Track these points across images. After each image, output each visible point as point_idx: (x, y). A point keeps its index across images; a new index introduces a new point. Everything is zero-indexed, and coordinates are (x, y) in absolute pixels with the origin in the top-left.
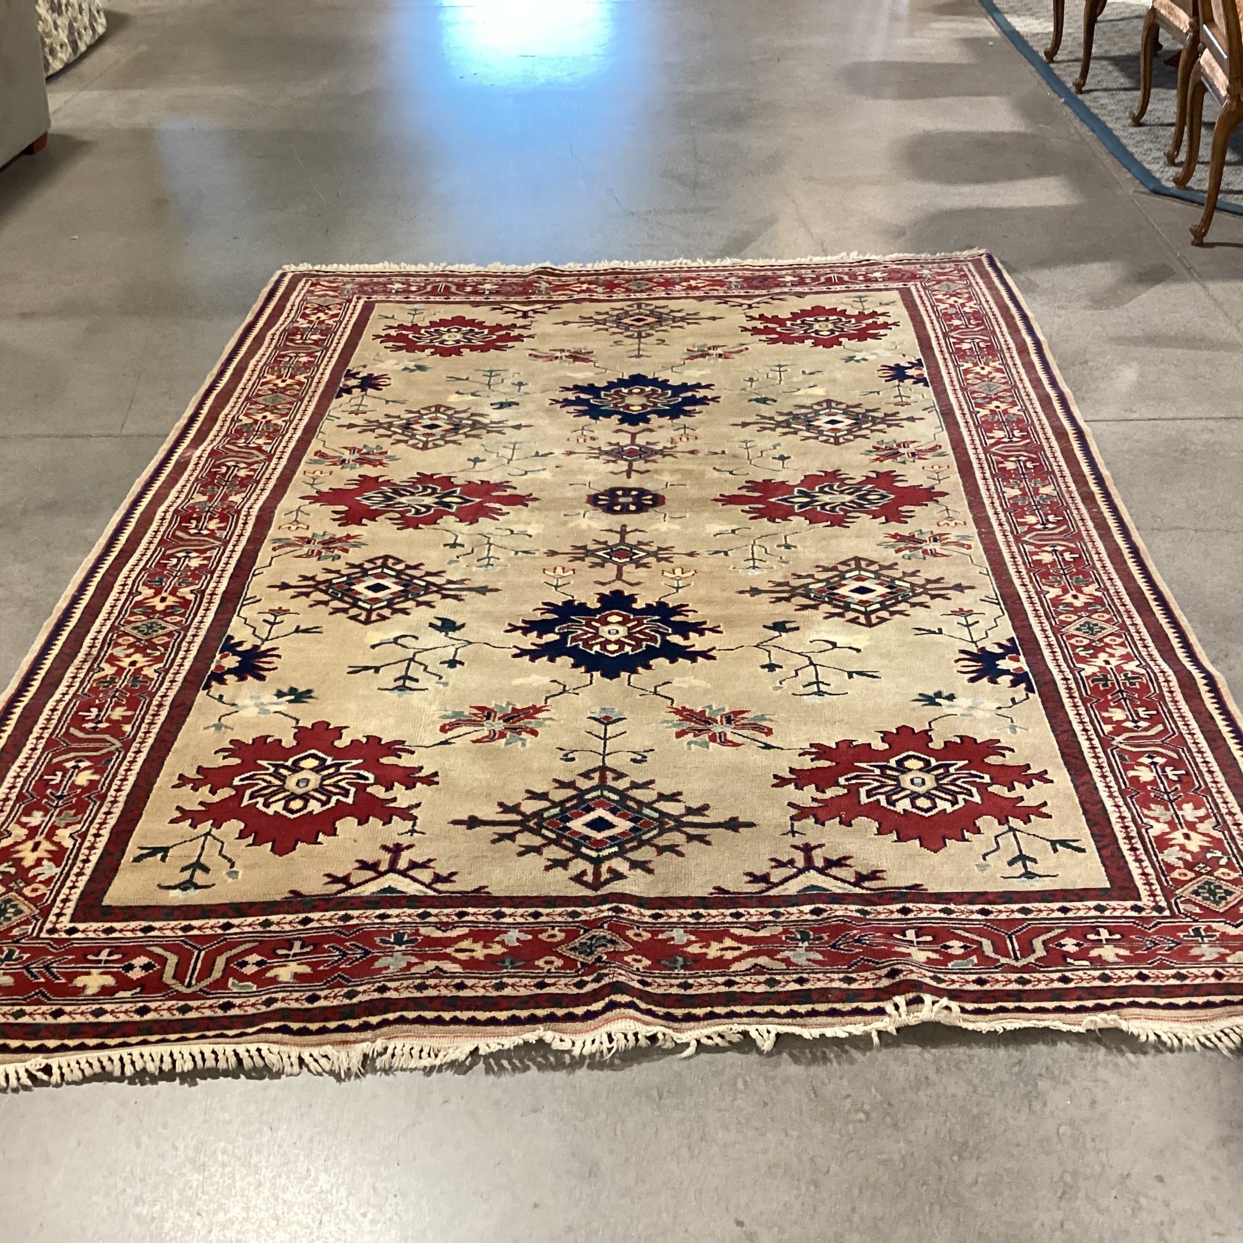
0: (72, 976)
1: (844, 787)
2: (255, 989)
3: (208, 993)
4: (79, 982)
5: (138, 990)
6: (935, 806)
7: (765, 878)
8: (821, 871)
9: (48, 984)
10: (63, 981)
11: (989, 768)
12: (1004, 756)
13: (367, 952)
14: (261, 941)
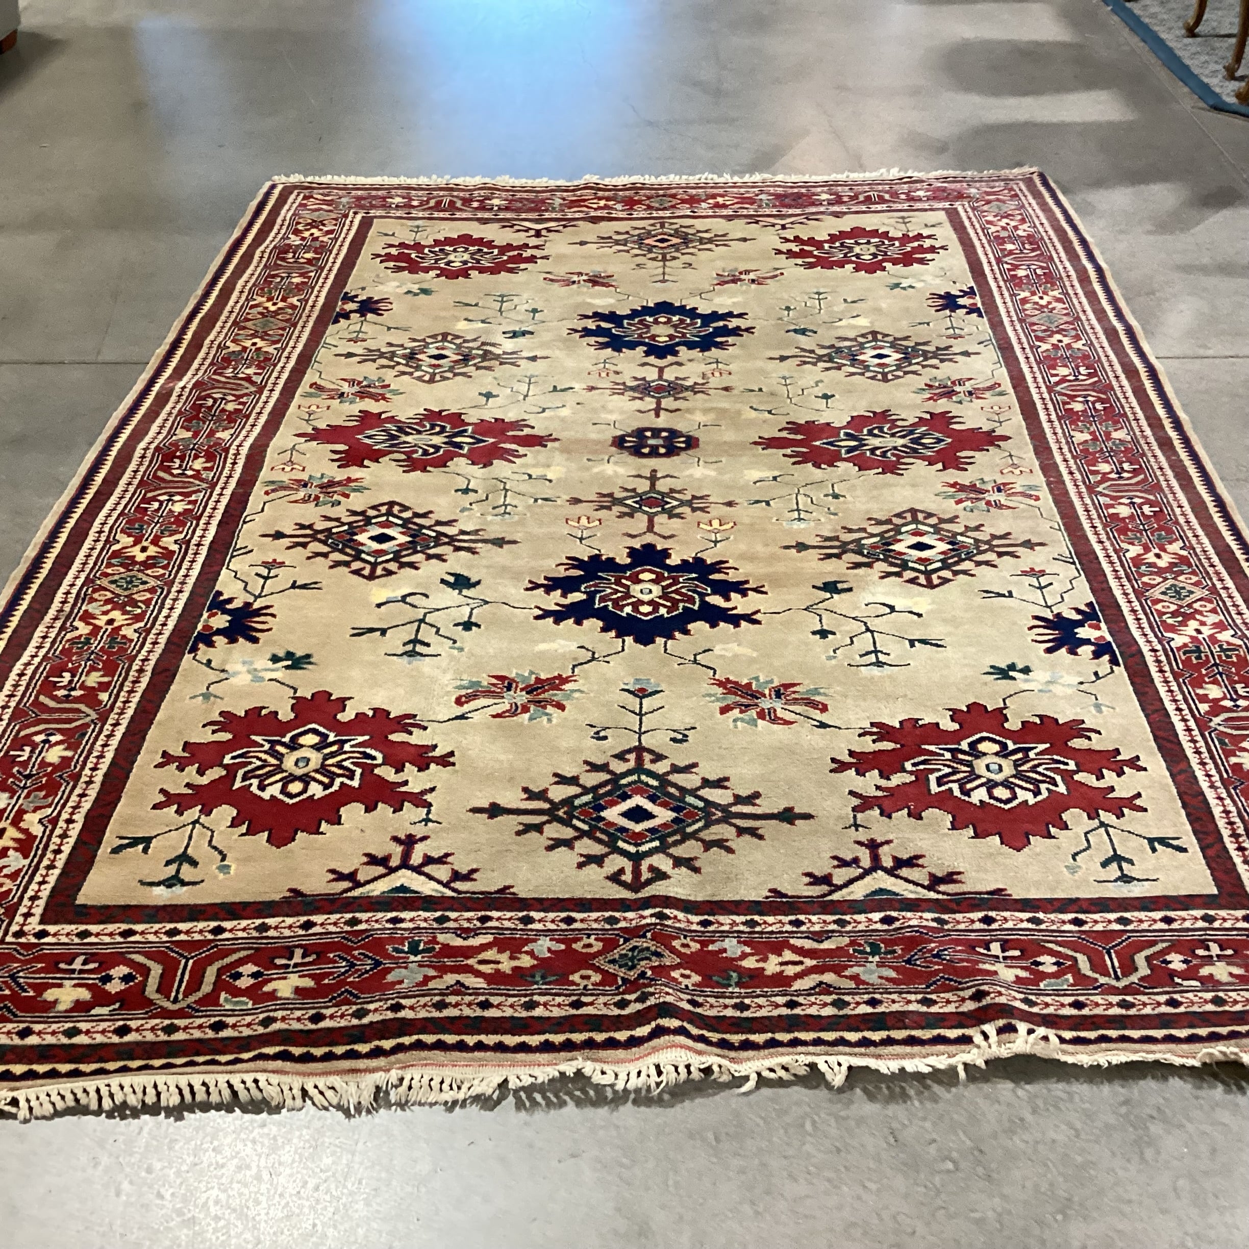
0: (41, 988)
1: (911, 773)
2: (250, 1006)
3: (198, 1011)
4: (50, 995)
5: (117, 1005)
6: (1015, 797)
7: (826, 880)
8: (890, 872)
9: (14, 997)
10: (31, 994)
11: (1074, 753)
12: (1089, 739)
13: (377, 963)
14: (256, 949)
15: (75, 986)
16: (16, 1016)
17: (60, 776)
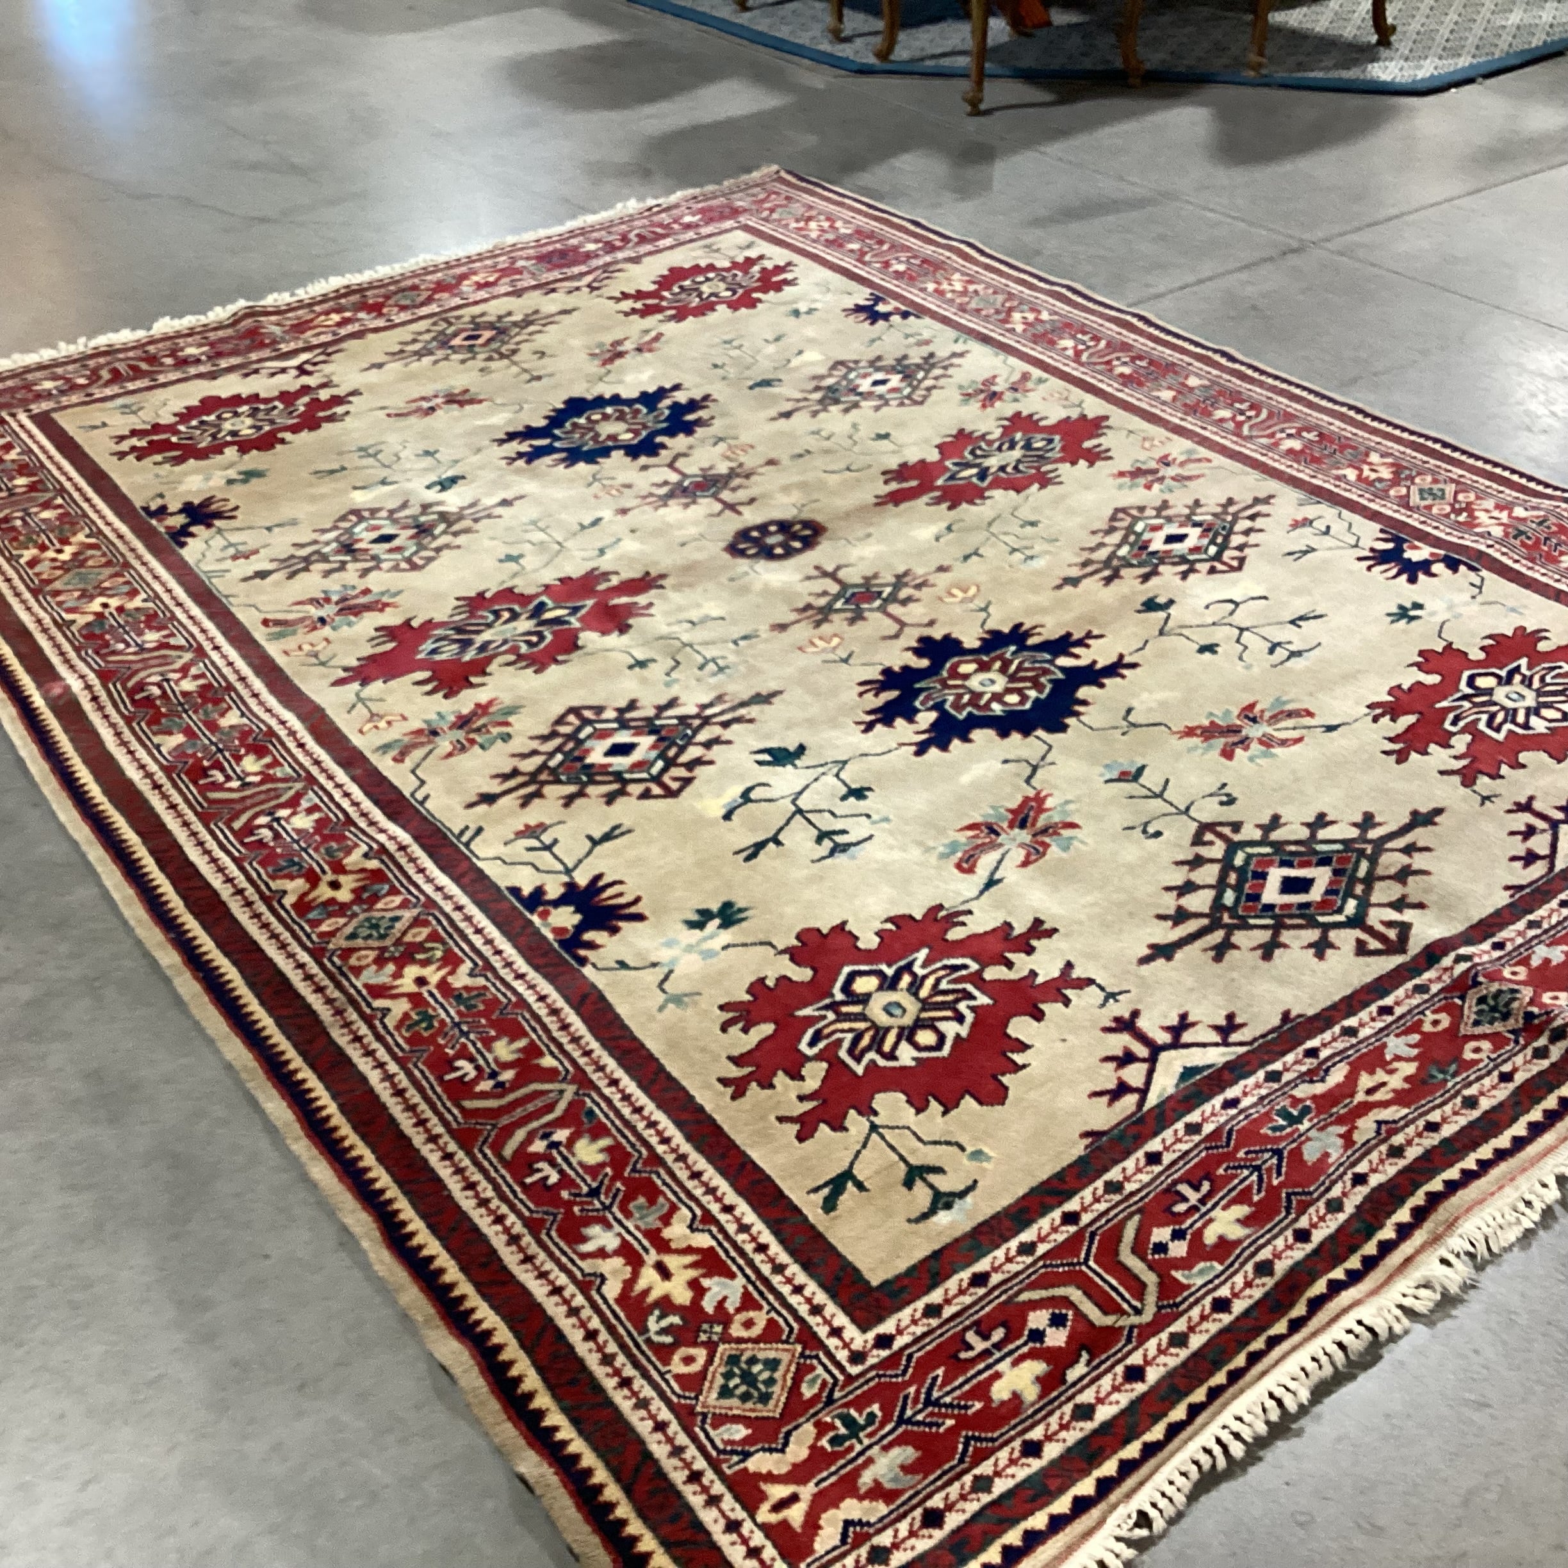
0: (982, 1391)
2: (1219, 1268)
3: (1177, 1305)
4: (1000, 1392)
5: (1085, 1356)
9: (963, 1422)
10: (978, 1405)
13: (1278, 1153)
14: (1139, 1211)
15: (1015, 1363)
16: (993, 1440)
17: (634, 1170)
